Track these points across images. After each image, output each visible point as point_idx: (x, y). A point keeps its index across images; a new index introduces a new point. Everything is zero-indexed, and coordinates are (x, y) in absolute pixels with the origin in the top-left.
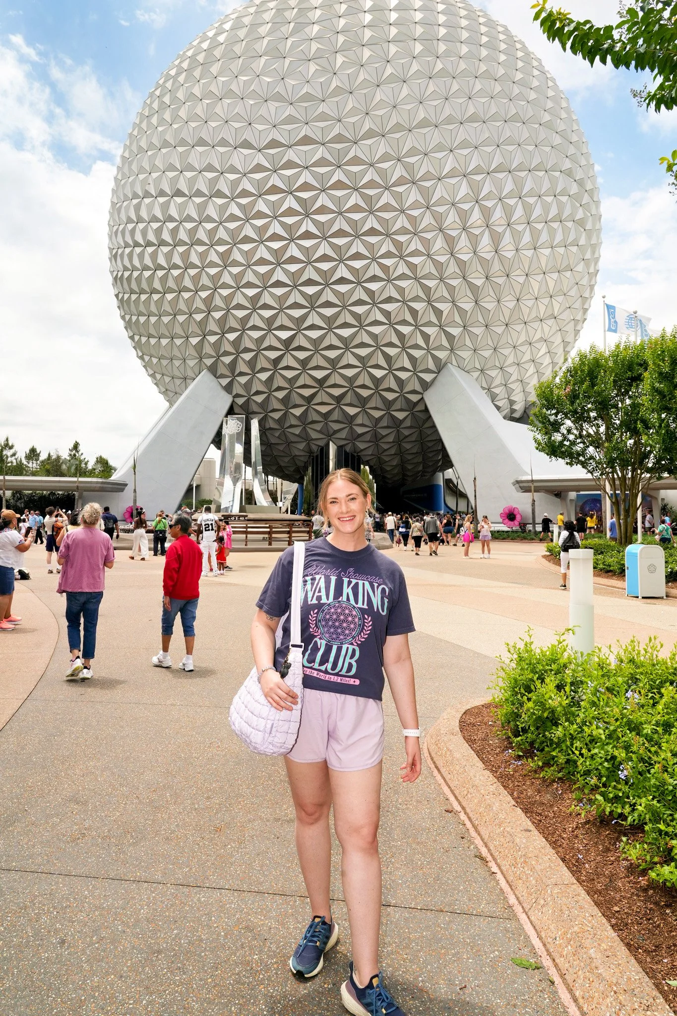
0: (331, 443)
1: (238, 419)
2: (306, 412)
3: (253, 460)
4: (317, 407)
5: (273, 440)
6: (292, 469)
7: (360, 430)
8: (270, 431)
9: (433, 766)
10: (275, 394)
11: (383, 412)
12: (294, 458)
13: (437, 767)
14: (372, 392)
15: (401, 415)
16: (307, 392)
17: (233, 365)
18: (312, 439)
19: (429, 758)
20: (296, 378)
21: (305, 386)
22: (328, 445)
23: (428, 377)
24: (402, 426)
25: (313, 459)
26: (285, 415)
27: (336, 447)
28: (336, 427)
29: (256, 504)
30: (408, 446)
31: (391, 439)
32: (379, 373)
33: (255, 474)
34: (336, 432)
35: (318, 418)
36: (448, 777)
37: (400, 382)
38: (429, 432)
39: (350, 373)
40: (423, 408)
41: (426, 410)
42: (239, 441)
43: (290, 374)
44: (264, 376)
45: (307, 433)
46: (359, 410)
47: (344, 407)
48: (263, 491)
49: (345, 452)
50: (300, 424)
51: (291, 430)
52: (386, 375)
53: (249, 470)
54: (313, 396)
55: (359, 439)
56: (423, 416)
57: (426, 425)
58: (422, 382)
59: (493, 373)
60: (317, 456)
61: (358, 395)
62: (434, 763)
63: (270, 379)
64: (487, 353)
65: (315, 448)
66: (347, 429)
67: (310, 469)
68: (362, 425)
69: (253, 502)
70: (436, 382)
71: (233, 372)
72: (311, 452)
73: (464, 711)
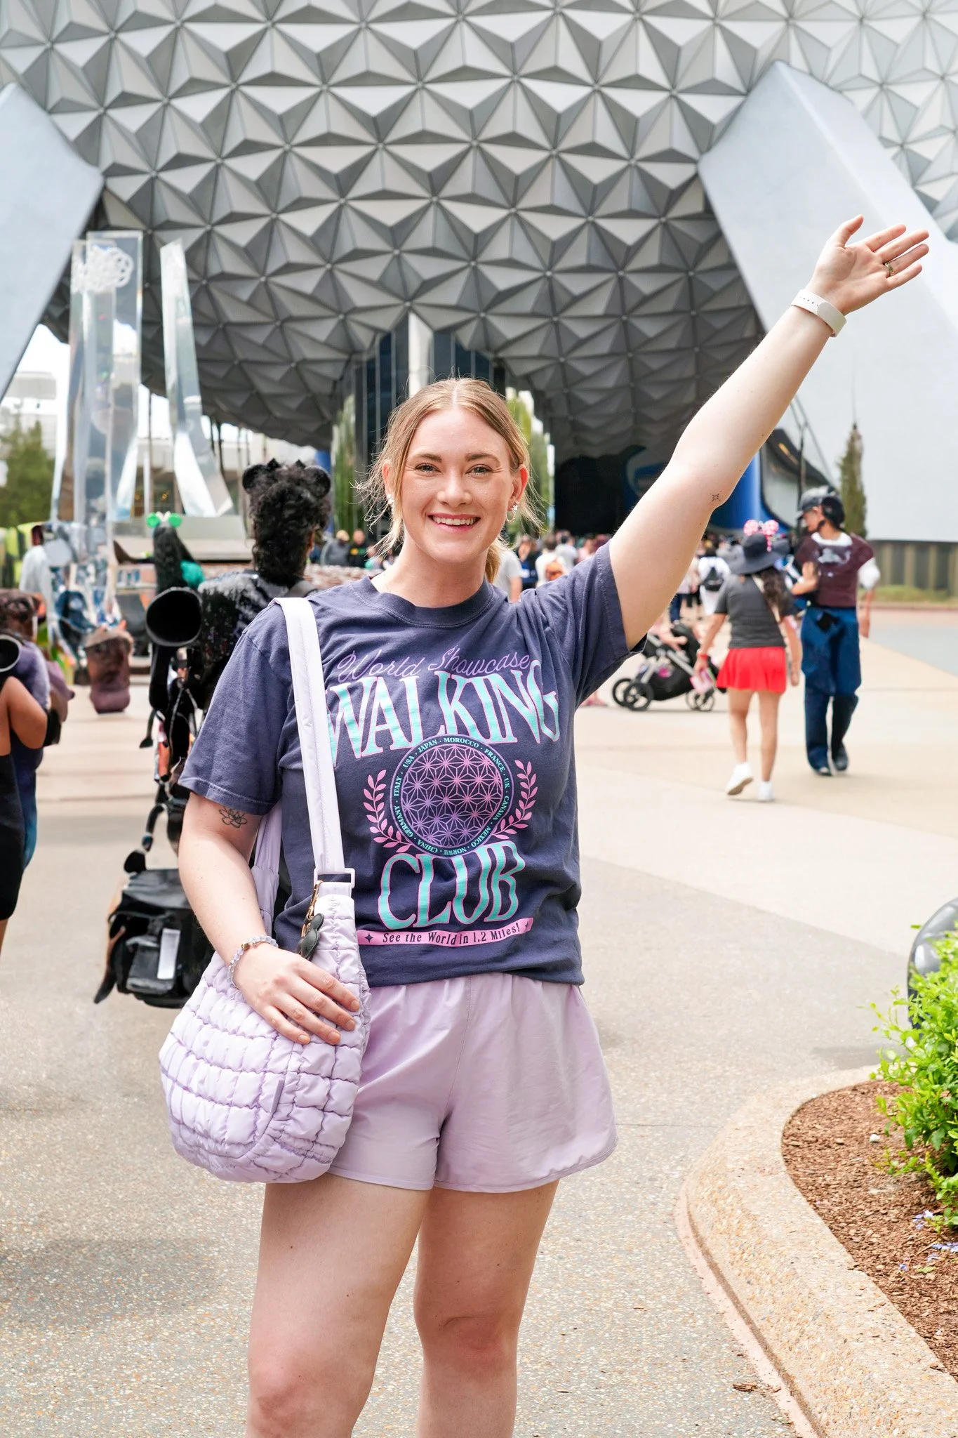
0: (413, 321)
1: (120, 243)
2: (336, 218)
3: (171, 379)
4: (370, 208)
5: (234, 314)
6: (294, 404)
7: (502, 279)
8: (220, 284)
9: (702, 1263)
10: (236, 164)
11: (576, 222)
12: (299, 368)
13: (713, 1266)
14: (539, 156)
15: (628, 232)
16: (337, 160)
17: (98, 71)
18: (356, 310)
19: (692, 1241)
20: (303, 111)
21: (327, 140)
22: (402, 327)
23: (712, 108)
24: (636, 264)
25: (359, 372)
26: (269, 231)
27: (428, 334)
28: (429, 268)
29: (184, 512)
30: (649, 328)
31: (598, 305)
32: (559, 97)
33: (180, 416)
34: (428, 285)
35: (373, 242)
36: (744, 1293)
37: (628, 126)
38: (715, 283)
39: (469, 95)
40: (699, 208)
41: (708, 214)
42: (125, 314)
43: (280, 100)
44: (199, 107)
45: (337, 289)
46: (500, 214)
47: (448, 205)
48: (205, 471)
49: (459, 347)
50: (316, 260)
51: (287, 280)
52: (584, 102)
53: (161, 405)
54: (357, 170)
55: (506, 307)
56: (697, 233)
57: (709, 262)
58: (695, 122)
59: (916, 93)
60: (371, 362)
61: (494, 167)
62: (706, 1253)
63: (221, 115)
64: (898, 29)
65: (364, 338)
66: (462, 279)
67: (350, 402)
68: (511, 263)
69: (177, 507)
70: (739, 123)
71: (99, 90)
72: (351, 349)
73: (797, 1105)
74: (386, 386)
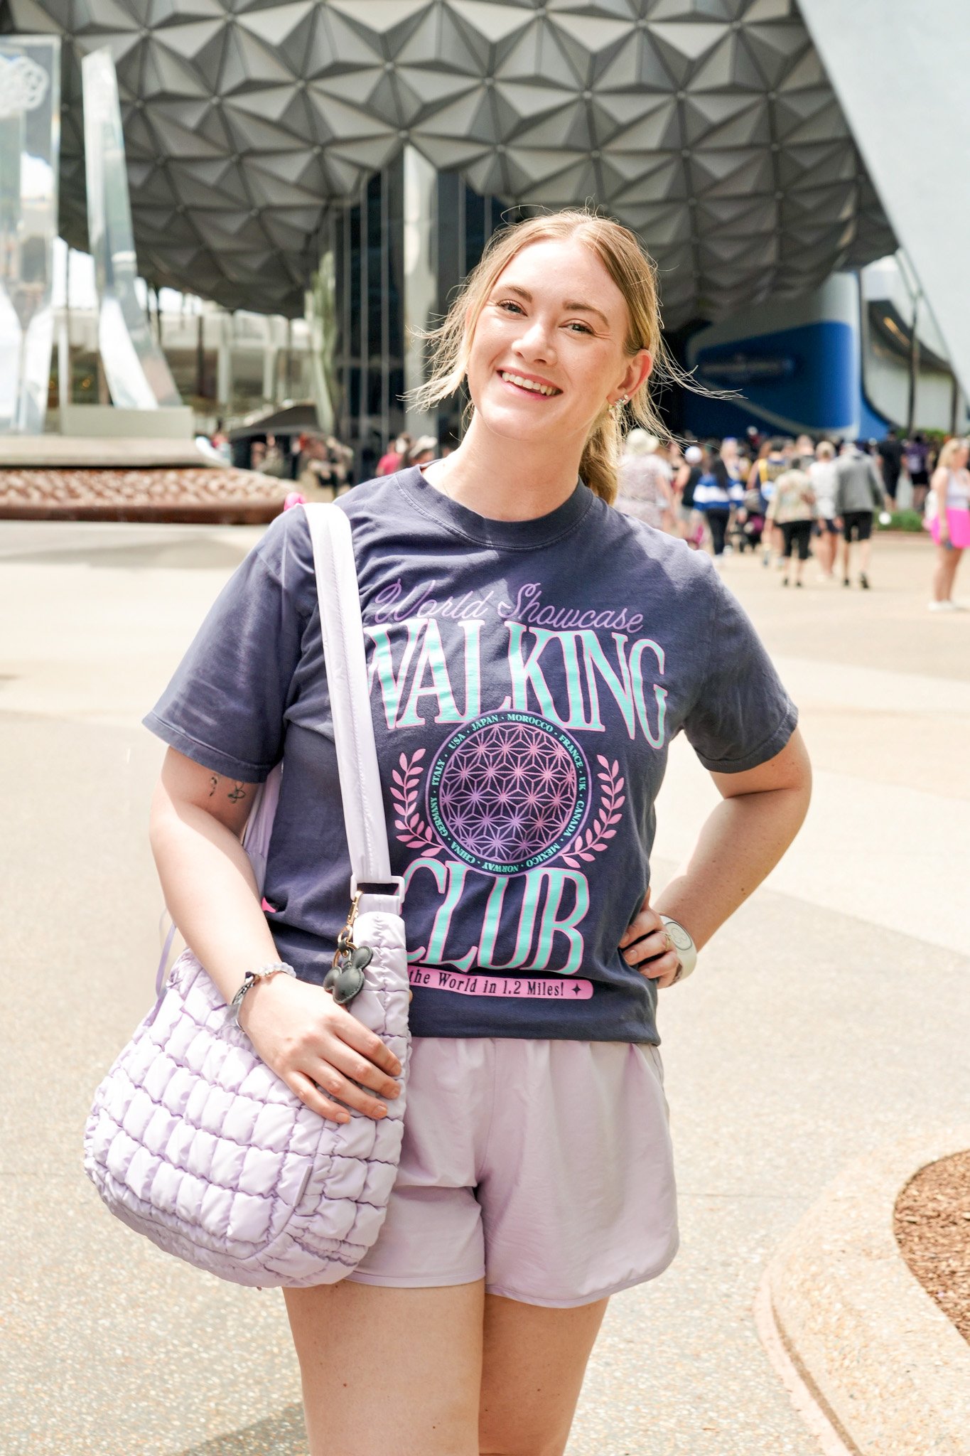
0: (411, 157)
1: (31, 52)
2: (311, 21)
3: (96, 229)
4: (354, 9)
5: (177, 146)
6: (255, 263)
7: (526, 102)
8: (163, 108)
9: (790, 1372)
11: (619, 29)
12: (263, 217)
13: (805, 1376)
15: (690, 40)
18: (337, 142)
19: (778, 1343)
22: (396, 164)
24: (700, 83)
25: (339, 222)
26: (224, 37)
27: (430, 173)
28: (431, 87)
29: (111, 402)
30: (718, 167)
31: (651, 136)
33: (107, 279)
34: (430, 110)
35: (358, 52)
36: (845, 1410)
38: (803, 108)
40: (782, 12)
41: (794, 18)
42: (36, 146)
45: (312, 114)
46: (523, 17)
48: (141, 350)
49: (470, 191)
50: (283, 75)
51: (248, 102)
53: (83, 264)
55: (530, 138)
56: (781, 43)
57: (794, 82)
60: (355, 210)
62: (796, 1359)
65: (346, 177)
66: (473, 102)
67: (328, 260)
68: (538, 81)
69: (103, 397)
72: (330, 193)
73: (913, 1170)
74: (375, 239)
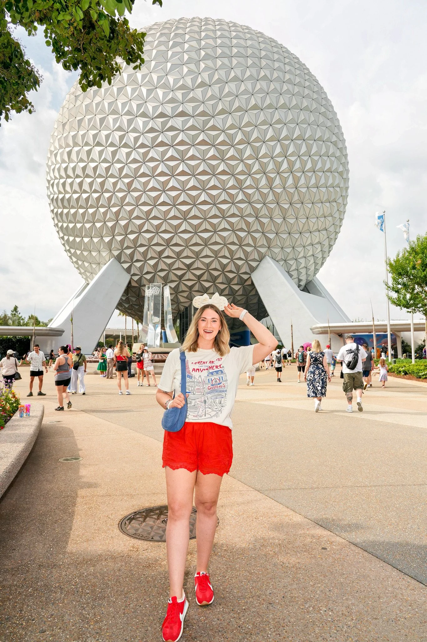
2: (178, 285)
4: (185, 282)
10: (159, 274)
11: (226, 286)
14: (220, 273)
15: (236, 288)
16: (179, 273)
17: (132, 255)
18: (181, 302)
20: (173, 263)
21: (178, 269)
23: (254, 264)
24: (237, 294)
25: (180, 315)
32: (225, 261)
35: (186, 289)
37: (238, 267)
38: (252, 298)
39: (207, 261)
40: (250, 283)
41: (253, 284)
43: (169, 261)
44: (152, 262)
45: (178, 298)
46: (211, 284)
47: (203, 283)
50: (174, 293)
52: (229, 262)
54: (183, 275)
56: (250, 288)
58: (251, 267)
59: (291, 262)
60: (183, 312)
61: (211, 275)
63: (156, 264)
64: (289, 250)
65: (182, 308)
70: (259, 267)
71: (132, 258)
74: (187, 318)
